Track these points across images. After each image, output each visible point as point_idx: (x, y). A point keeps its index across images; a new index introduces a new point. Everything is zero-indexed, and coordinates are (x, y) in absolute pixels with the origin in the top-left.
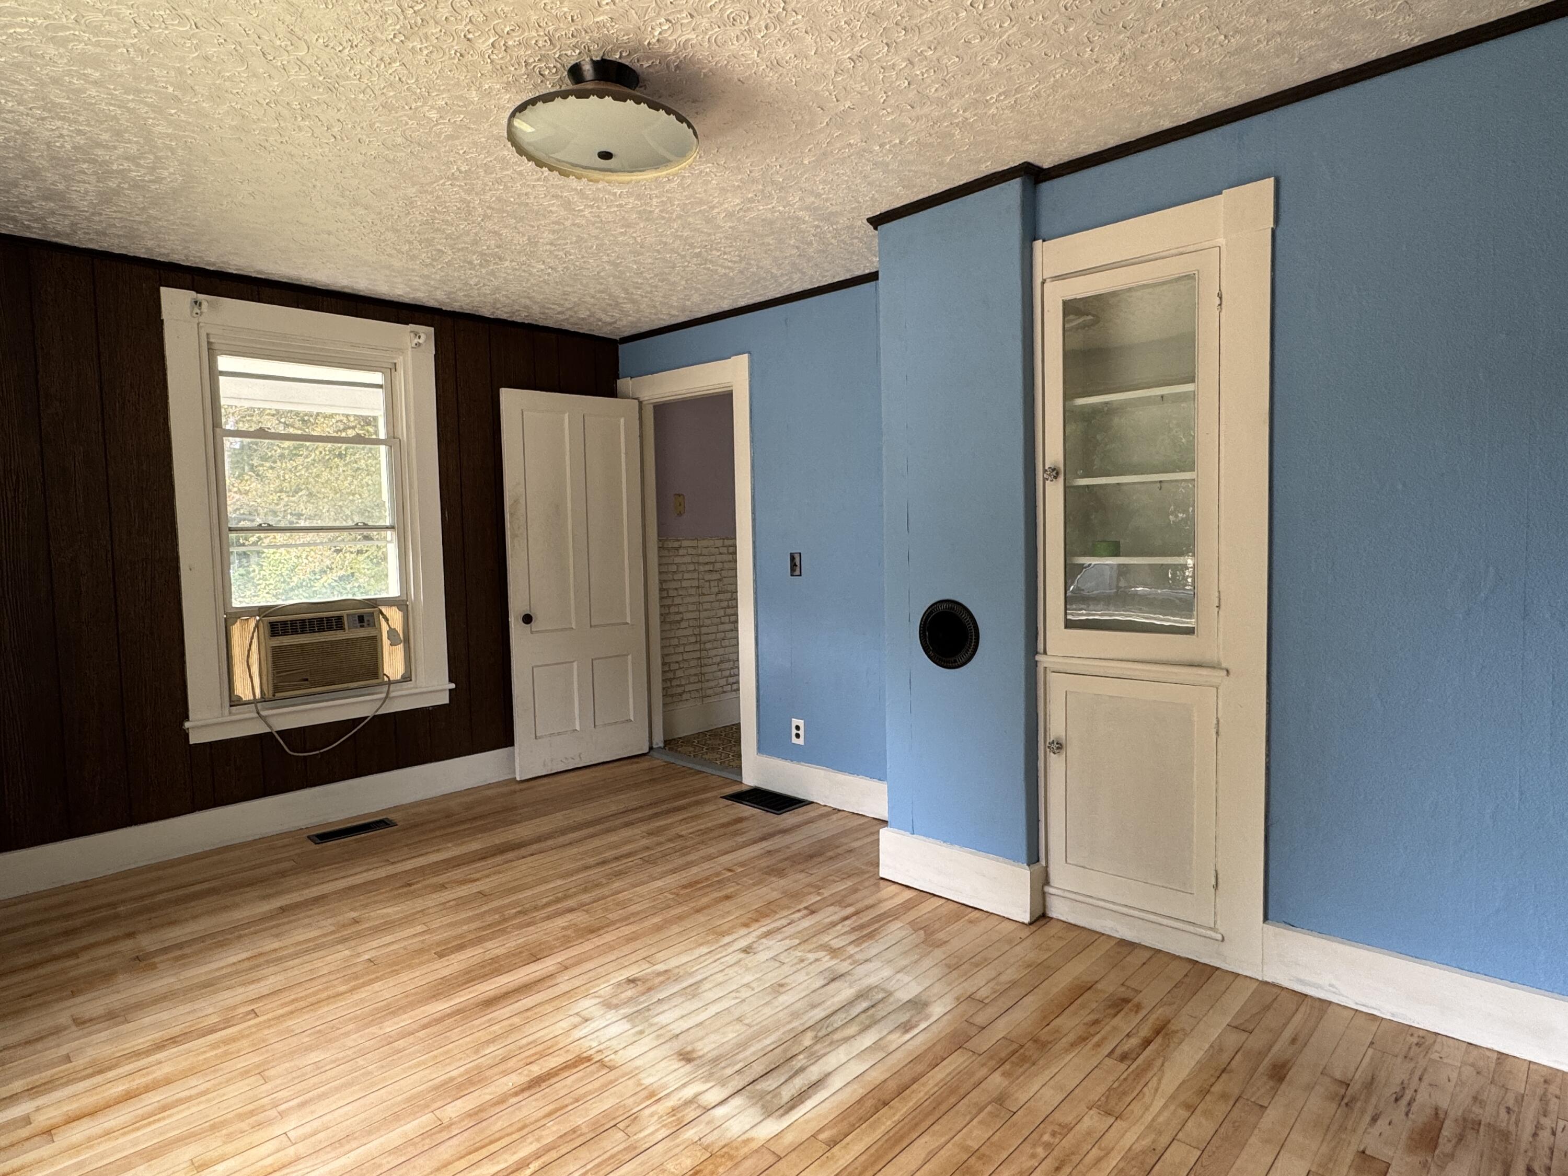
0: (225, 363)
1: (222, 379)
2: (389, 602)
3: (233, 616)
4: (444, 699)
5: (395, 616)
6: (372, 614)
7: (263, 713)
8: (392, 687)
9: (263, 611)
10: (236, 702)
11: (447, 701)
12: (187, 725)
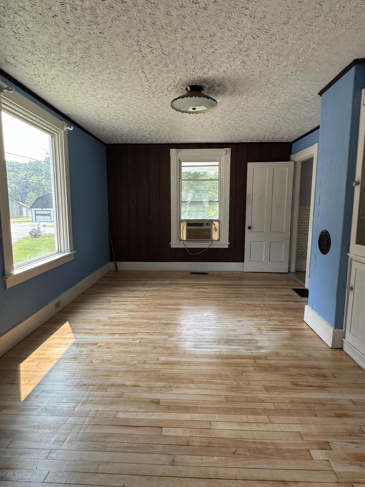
0: (183, 164)
1: (182, 168)
2: (216, 221)
3: (181, 221)
4: (227, 247)
5: (217, 224)
6: (210, 223)
7: (185, 243)
8: (213, 242)
9: (187, 221)
10: (180, 240)
11: (228, 247)
12: (170, 243)
